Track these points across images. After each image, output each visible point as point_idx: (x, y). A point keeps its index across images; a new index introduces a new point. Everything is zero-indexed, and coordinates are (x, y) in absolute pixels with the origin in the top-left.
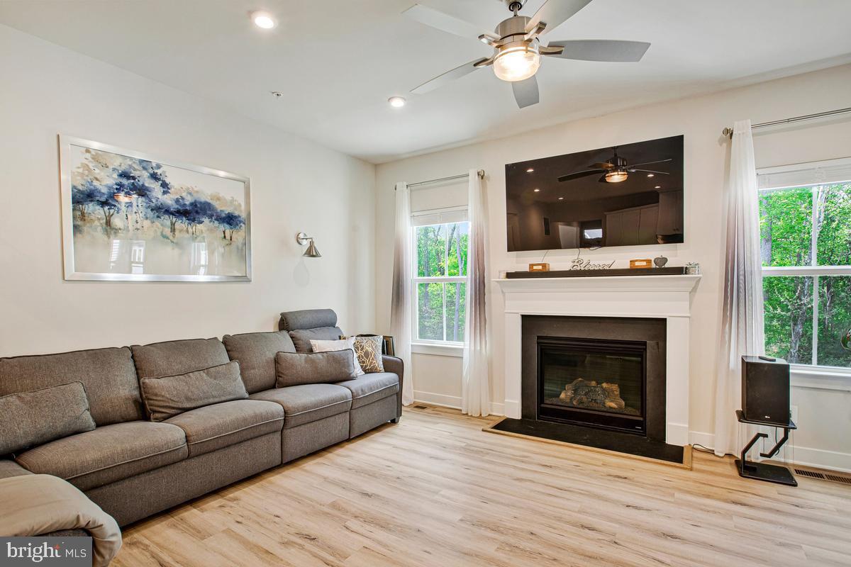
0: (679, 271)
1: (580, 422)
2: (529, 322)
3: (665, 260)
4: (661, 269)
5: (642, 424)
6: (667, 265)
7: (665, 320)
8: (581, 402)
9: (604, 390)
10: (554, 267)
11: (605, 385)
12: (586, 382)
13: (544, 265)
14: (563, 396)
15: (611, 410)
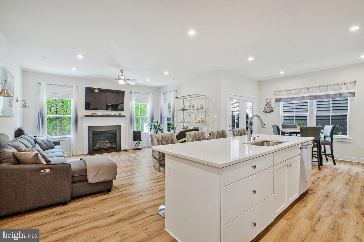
0: (124, 116)
1: (103, 150)
2: (90, 128)
3: (121, 114)
4: (120, 116)
5: (116, 147)
6: (122, 115)
7: (120, 126)
8: (103, 146)
9: (106, 143)
10: (97, 114)
11: (106, 141)
12: (101, 142)
13: (96, 114)
14: (97, 146)
15: (109, 146)
